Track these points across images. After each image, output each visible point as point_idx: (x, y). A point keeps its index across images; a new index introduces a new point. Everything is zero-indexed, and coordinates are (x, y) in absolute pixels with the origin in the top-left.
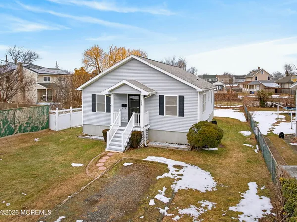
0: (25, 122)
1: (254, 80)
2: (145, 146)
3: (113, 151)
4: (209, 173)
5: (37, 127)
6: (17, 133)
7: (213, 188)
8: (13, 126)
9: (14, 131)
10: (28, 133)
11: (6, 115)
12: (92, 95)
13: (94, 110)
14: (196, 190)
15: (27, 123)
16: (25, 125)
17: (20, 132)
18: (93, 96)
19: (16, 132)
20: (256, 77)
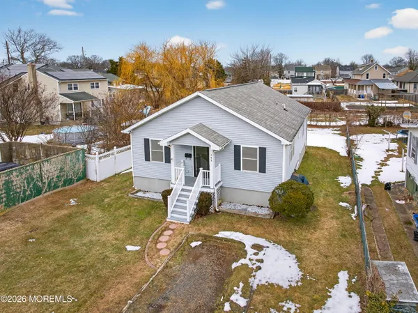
0: (55, 176)
1: (364, 78)
2: (216, 211)
3: (176, 222)
4: (294, 256)
5: (71, 179)
6: (46, 192)
7: (297, 282)
8: (40, 184)
9: (42, 190)
10: (60, 189)
11: (30, 171)
12: (145, 139)
13: (147, 159)
14: (278, 285)
15: (57, 177)
16: (55, 180)
17: (49, 191)
18: (146, 141)
19: (44, 191)
20: (368, 75)
